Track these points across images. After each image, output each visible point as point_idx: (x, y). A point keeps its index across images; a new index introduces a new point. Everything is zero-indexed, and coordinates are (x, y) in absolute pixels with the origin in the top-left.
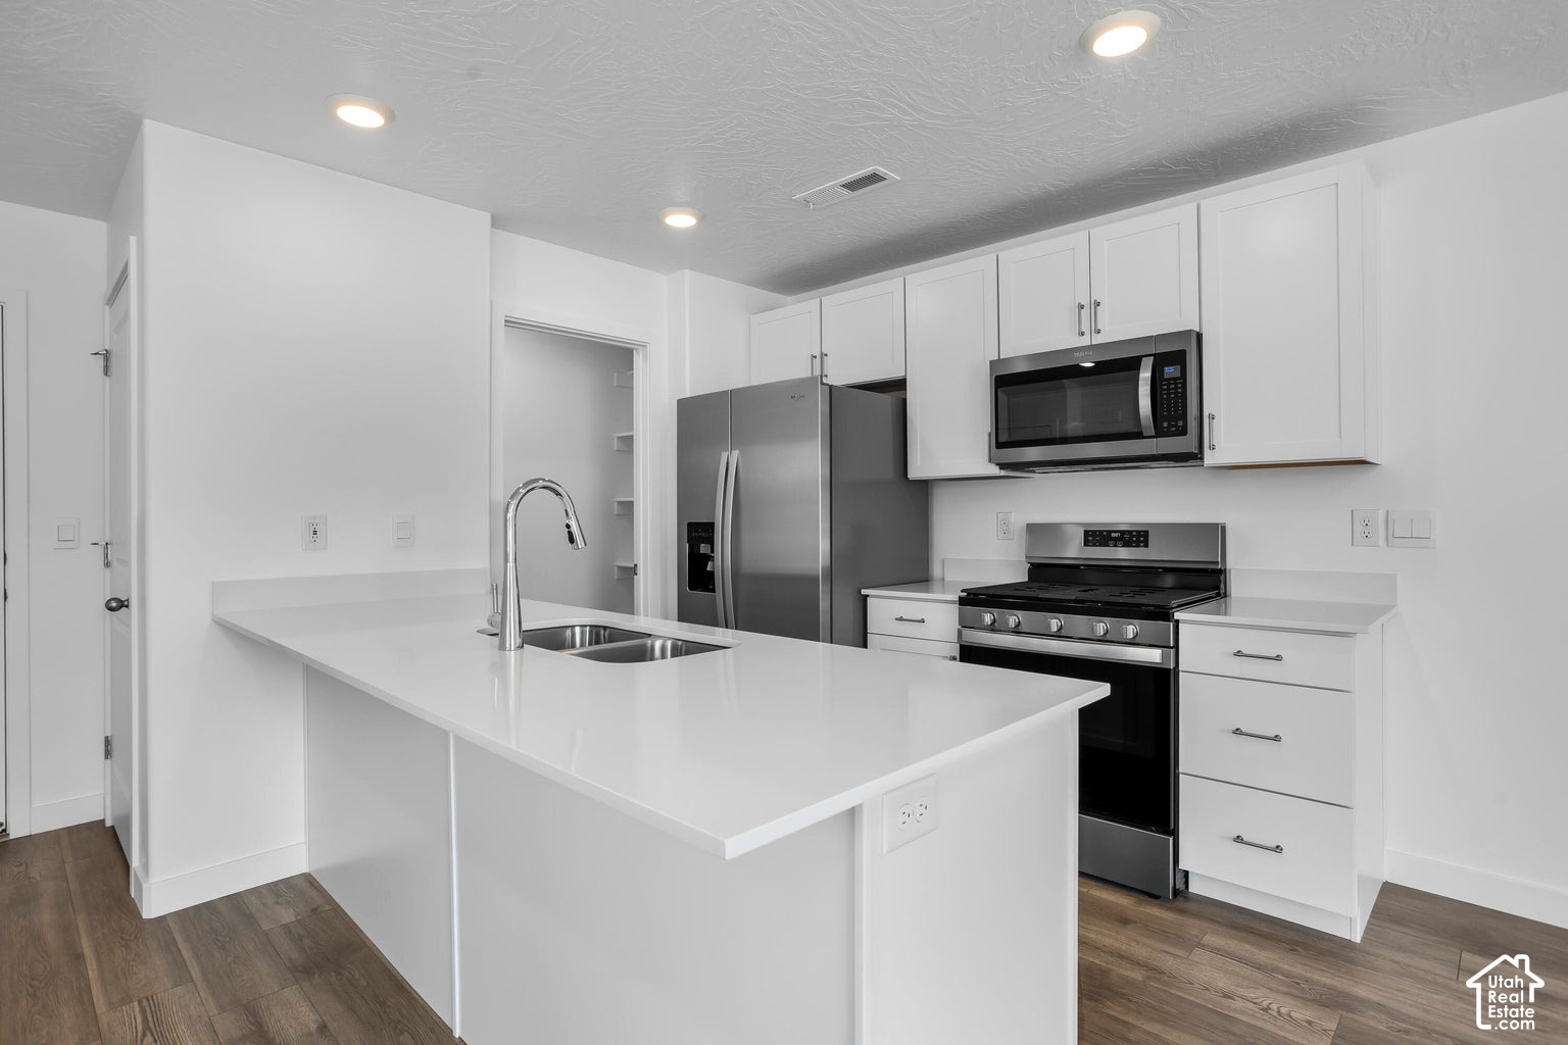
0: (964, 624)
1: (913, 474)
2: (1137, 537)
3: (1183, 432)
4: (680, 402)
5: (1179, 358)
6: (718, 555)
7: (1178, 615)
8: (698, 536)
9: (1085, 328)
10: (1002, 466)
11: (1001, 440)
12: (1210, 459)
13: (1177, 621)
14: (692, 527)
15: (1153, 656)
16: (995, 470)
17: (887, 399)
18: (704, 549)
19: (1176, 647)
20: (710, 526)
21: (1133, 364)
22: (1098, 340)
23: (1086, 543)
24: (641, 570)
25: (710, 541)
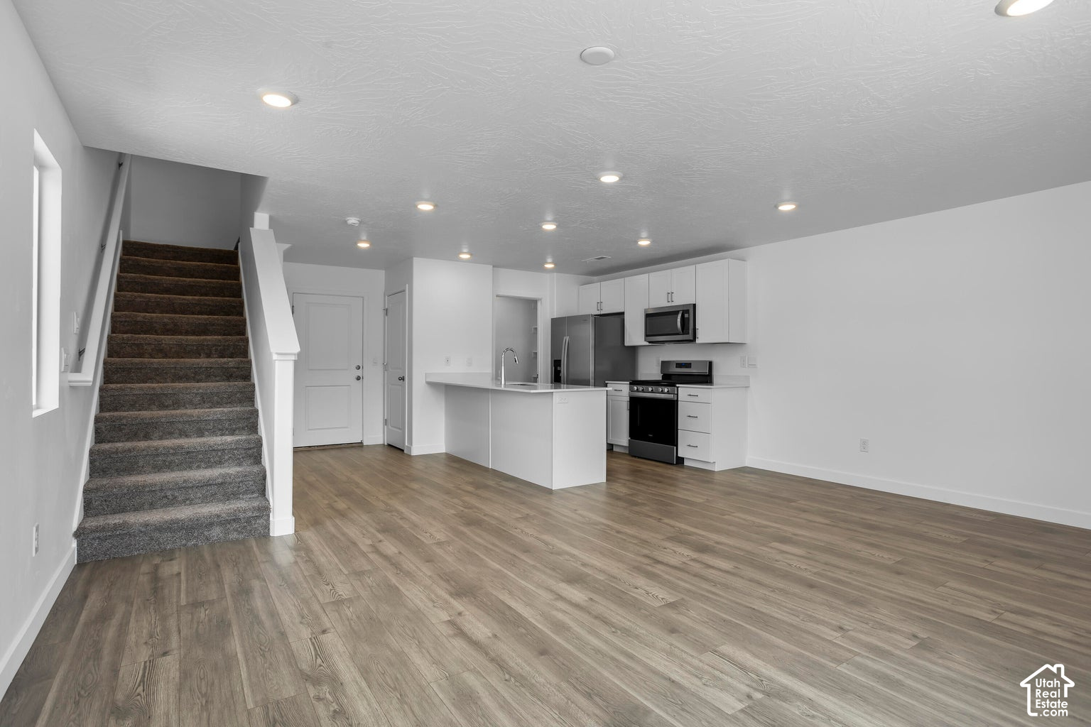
0: (631, 390)
1: (627, 344)
2: (688, 365)
3: (688, 333)
4: (552, 319)
5: (687, 311)
6: (562, 370)
7: (677, 385)
8: (556, 364)
9: (670, 300)
10: (650, 342)
11: (648, 334)
12: (698, 341)
13: (678, 387)
14: (555, 361)
15: (671, 396)
16: (648, 344)
17: (617, 319)
18: (558, 368)
19: (678, 394)
20: (560, 361)
21: (677, 313)
22: (673, 304)
23: (676, 367)
24: (539, 377)
25: (560, 366)
